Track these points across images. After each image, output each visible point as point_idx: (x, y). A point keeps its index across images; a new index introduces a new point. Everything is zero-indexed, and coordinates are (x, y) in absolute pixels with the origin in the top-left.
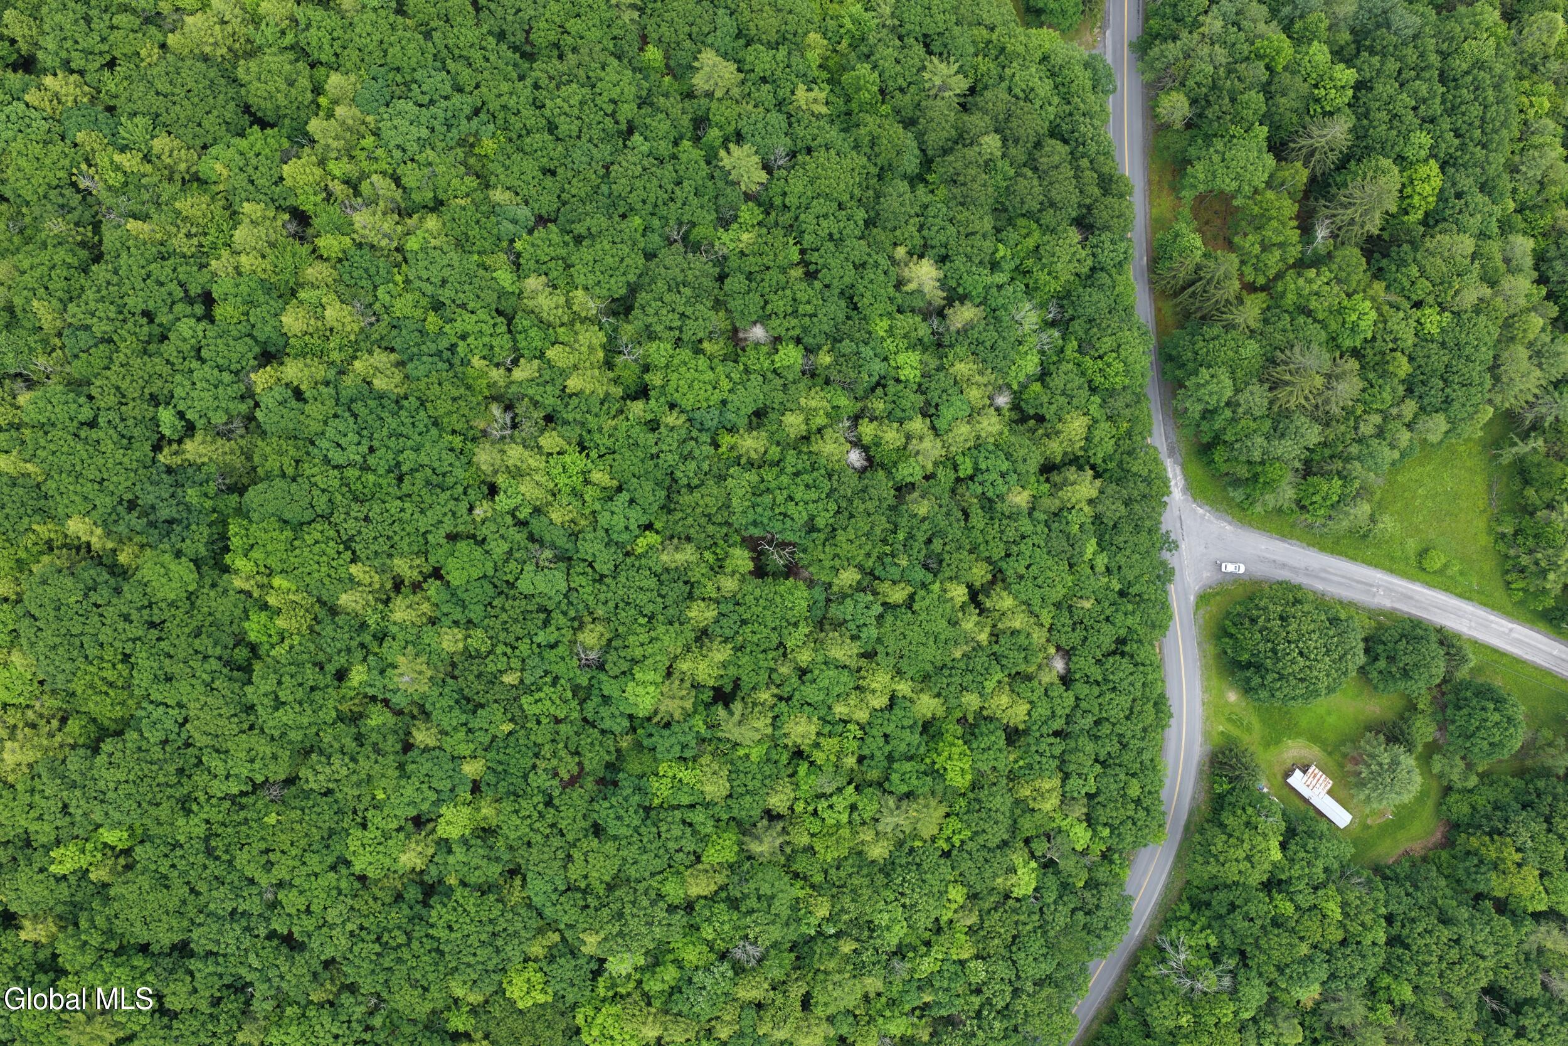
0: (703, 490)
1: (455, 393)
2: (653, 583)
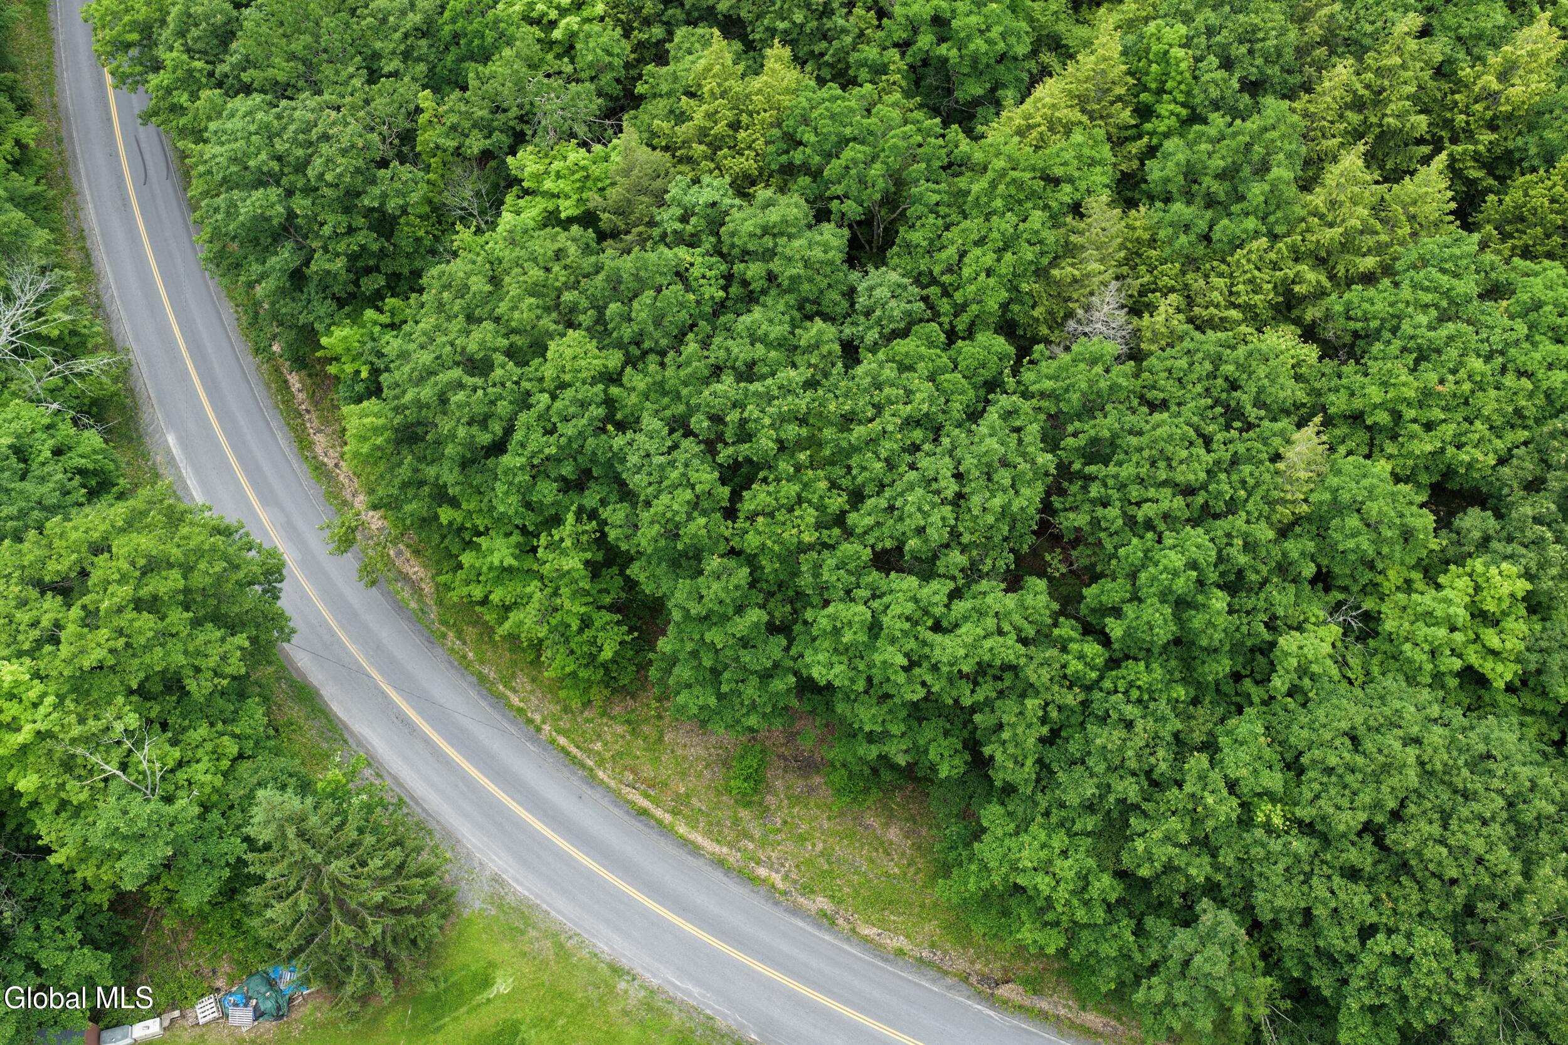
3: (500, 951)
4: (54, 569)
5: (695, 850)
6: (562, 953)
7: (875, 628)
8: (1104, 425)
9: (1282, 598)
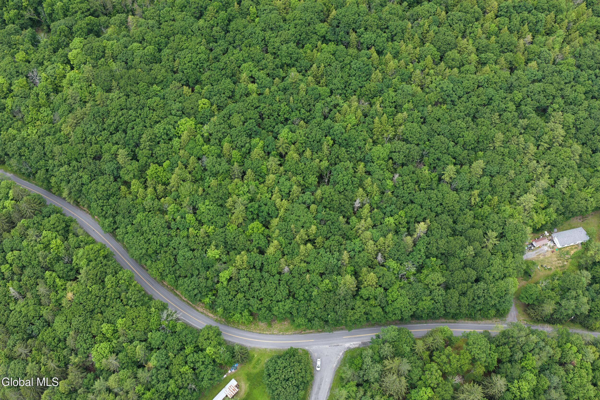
0: (346, 154)
1: (372, 90)
2: (318, 138)
3: (254, 353)
4: (206, 338)
5: (267, 334)
6: (260, 350)
7: (279, 308)
8: (291, 281)
9: (311, 289)
